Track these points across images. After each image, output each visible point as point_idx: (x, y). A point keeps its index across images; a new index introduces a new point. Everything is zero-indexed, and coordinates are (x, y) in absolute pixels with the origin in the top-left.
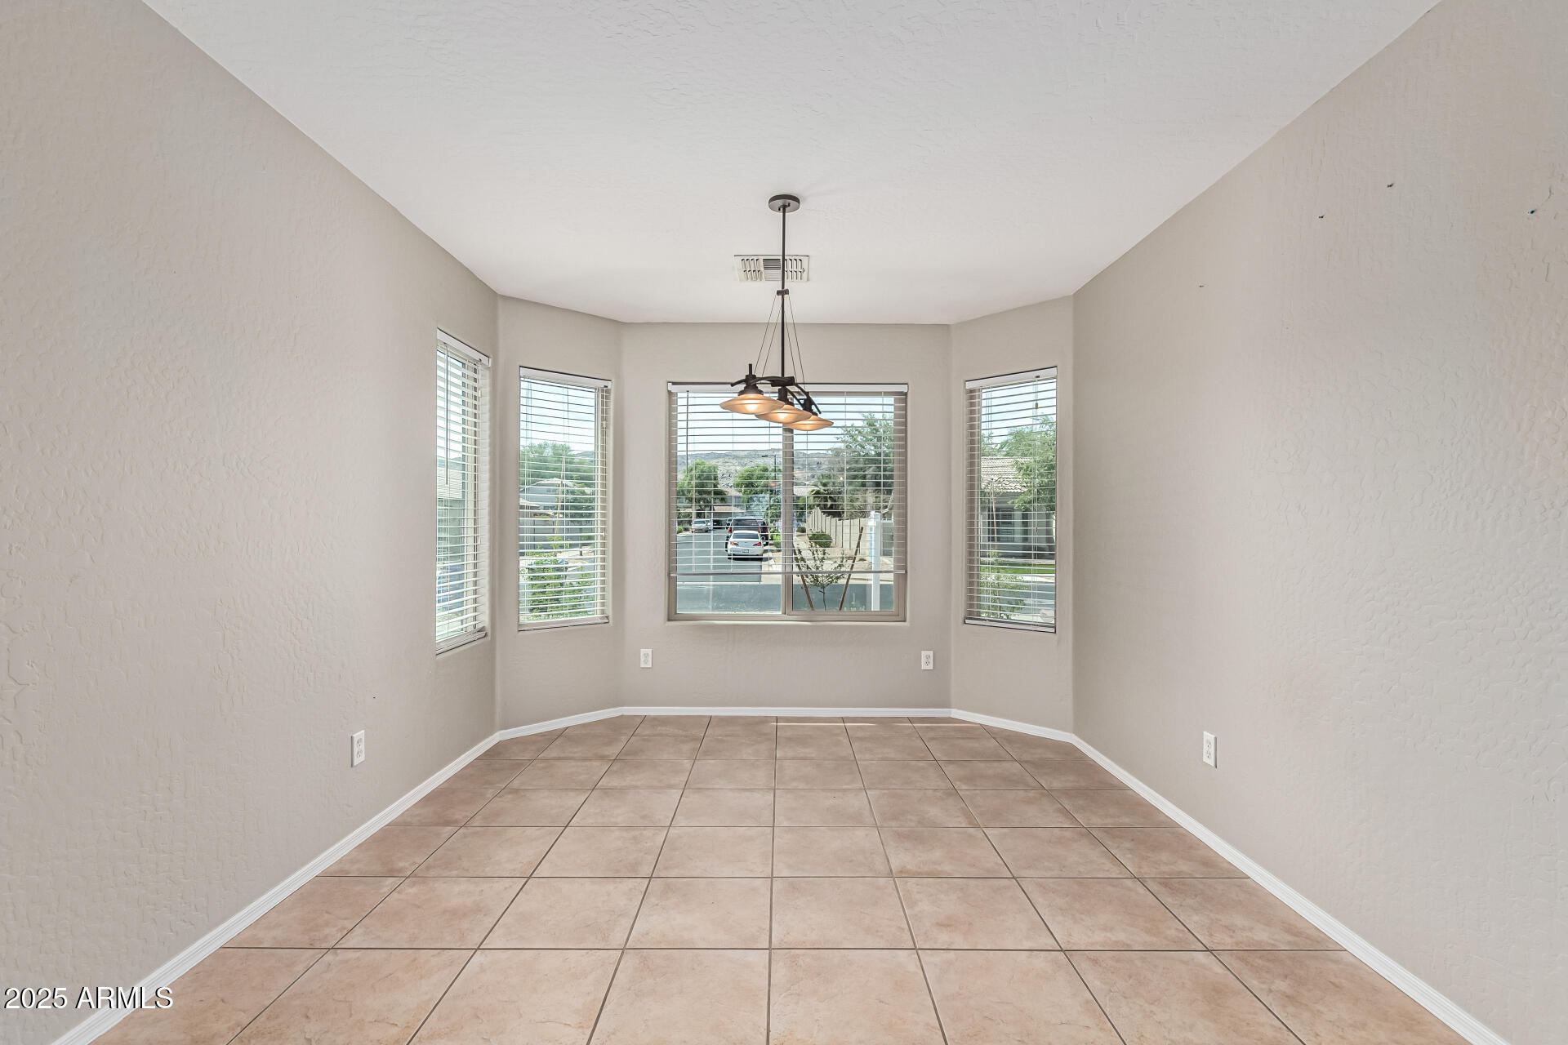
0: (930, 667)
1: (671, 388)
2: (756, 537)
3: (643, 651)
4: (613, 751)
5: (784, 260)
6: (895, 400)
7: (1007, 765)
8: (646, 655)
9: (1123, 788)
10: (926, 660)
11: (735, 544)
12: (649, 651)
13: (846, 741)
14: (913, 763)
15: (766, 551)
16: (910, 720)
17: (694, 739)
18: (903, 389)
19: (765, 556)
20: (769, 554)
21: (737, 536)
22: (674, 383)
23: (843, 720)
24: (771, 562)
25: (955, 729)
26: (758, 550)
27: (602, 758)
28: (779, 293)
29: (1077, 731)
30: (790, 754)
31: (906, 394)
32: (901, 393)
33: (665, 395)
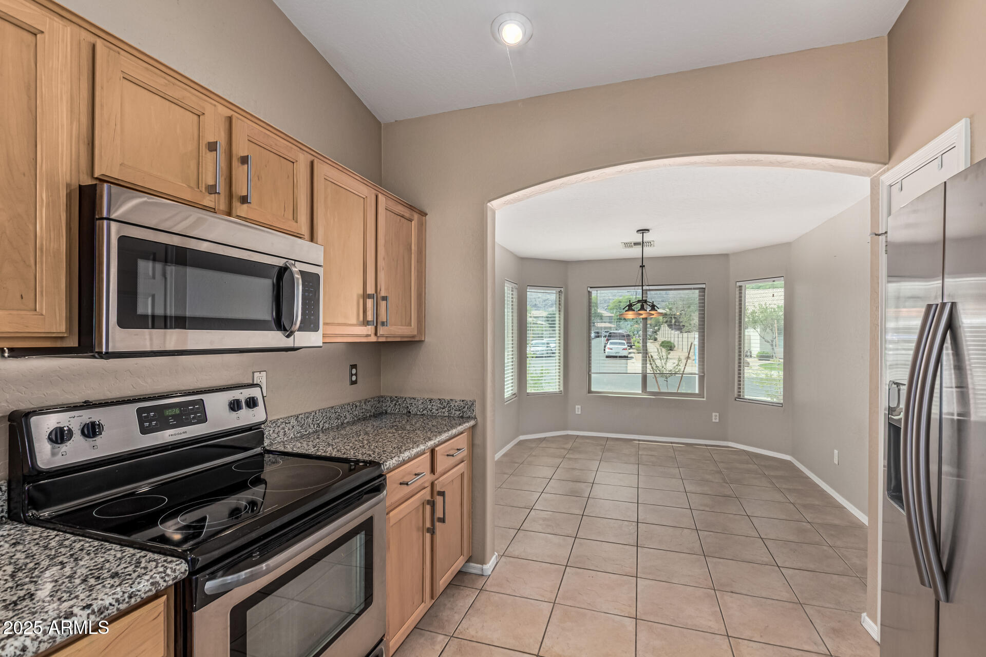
0: (717, 421)
1: (589, 289)
2: (623, 344)
3: (577, 406)
4: (569, 446)
5: (643, 243)
6: (699, 291)
7: (751, 466)
8: (578, 408)
9: (808, 478)
10: (715, 417)
11: (611, 349)
12: (579, 407)
13: (672, 451)
14: (704, 461)
15: (630, 353)
16: (706, 445)
17: (602, 445)
18: (704, 286)
19: (629, 356)
20: (632, 355)
21: (612, 343)
22: (591, 288)
23: (672, 443)
24: (633, 360)
25: (729, 450)
26: (625, 353)
27: (564, 448)
28: (640, 266)
29: (793, 455)
30: (645, 453)
31: (704, 289)
32: (703, 288)
33: (586, 293)
